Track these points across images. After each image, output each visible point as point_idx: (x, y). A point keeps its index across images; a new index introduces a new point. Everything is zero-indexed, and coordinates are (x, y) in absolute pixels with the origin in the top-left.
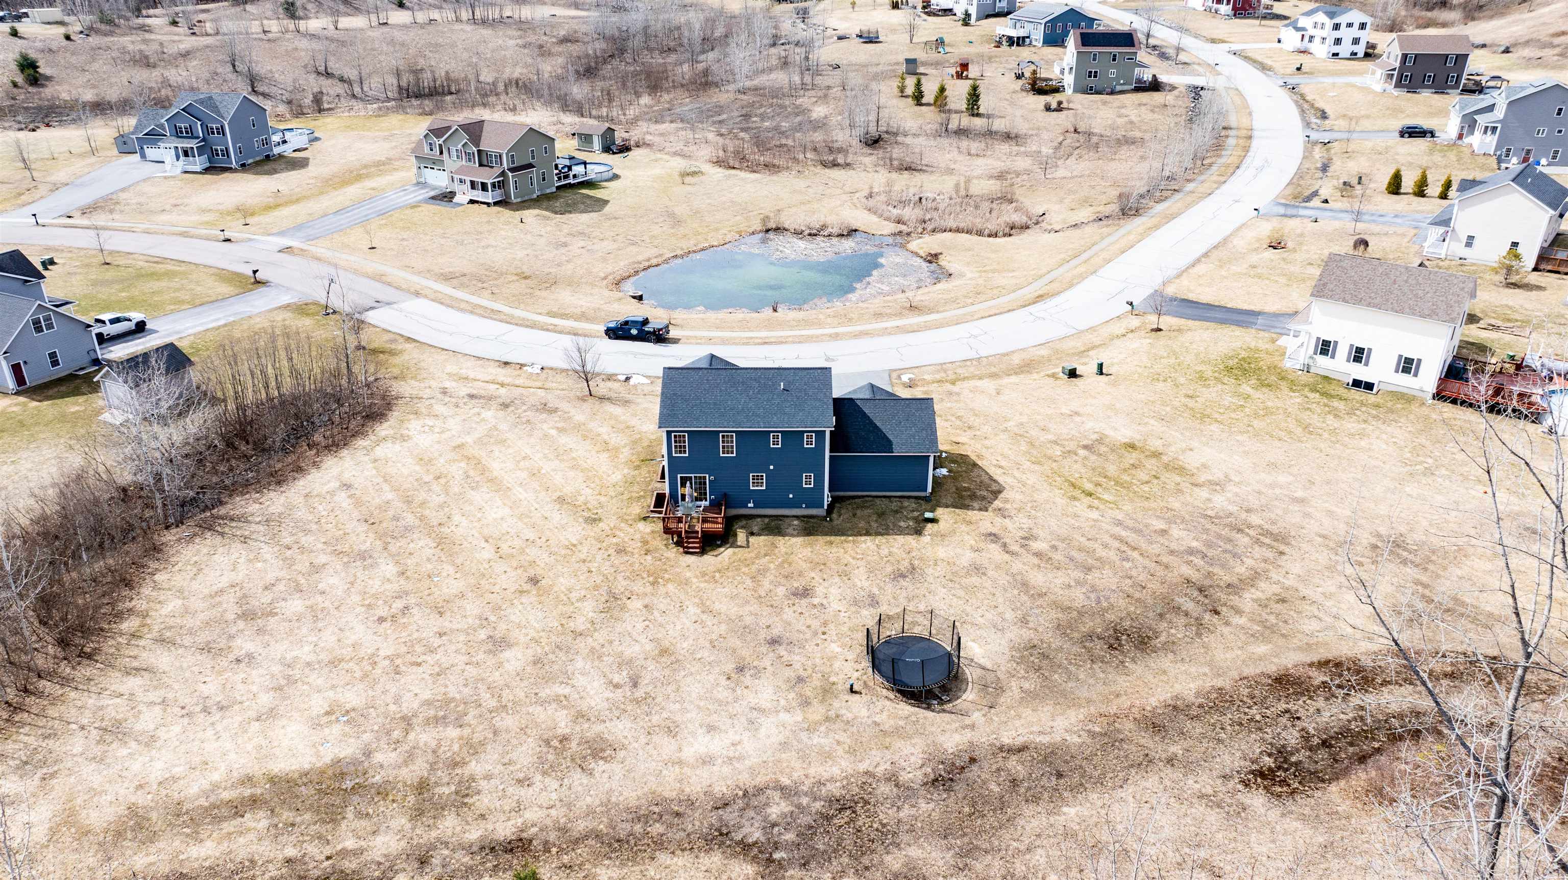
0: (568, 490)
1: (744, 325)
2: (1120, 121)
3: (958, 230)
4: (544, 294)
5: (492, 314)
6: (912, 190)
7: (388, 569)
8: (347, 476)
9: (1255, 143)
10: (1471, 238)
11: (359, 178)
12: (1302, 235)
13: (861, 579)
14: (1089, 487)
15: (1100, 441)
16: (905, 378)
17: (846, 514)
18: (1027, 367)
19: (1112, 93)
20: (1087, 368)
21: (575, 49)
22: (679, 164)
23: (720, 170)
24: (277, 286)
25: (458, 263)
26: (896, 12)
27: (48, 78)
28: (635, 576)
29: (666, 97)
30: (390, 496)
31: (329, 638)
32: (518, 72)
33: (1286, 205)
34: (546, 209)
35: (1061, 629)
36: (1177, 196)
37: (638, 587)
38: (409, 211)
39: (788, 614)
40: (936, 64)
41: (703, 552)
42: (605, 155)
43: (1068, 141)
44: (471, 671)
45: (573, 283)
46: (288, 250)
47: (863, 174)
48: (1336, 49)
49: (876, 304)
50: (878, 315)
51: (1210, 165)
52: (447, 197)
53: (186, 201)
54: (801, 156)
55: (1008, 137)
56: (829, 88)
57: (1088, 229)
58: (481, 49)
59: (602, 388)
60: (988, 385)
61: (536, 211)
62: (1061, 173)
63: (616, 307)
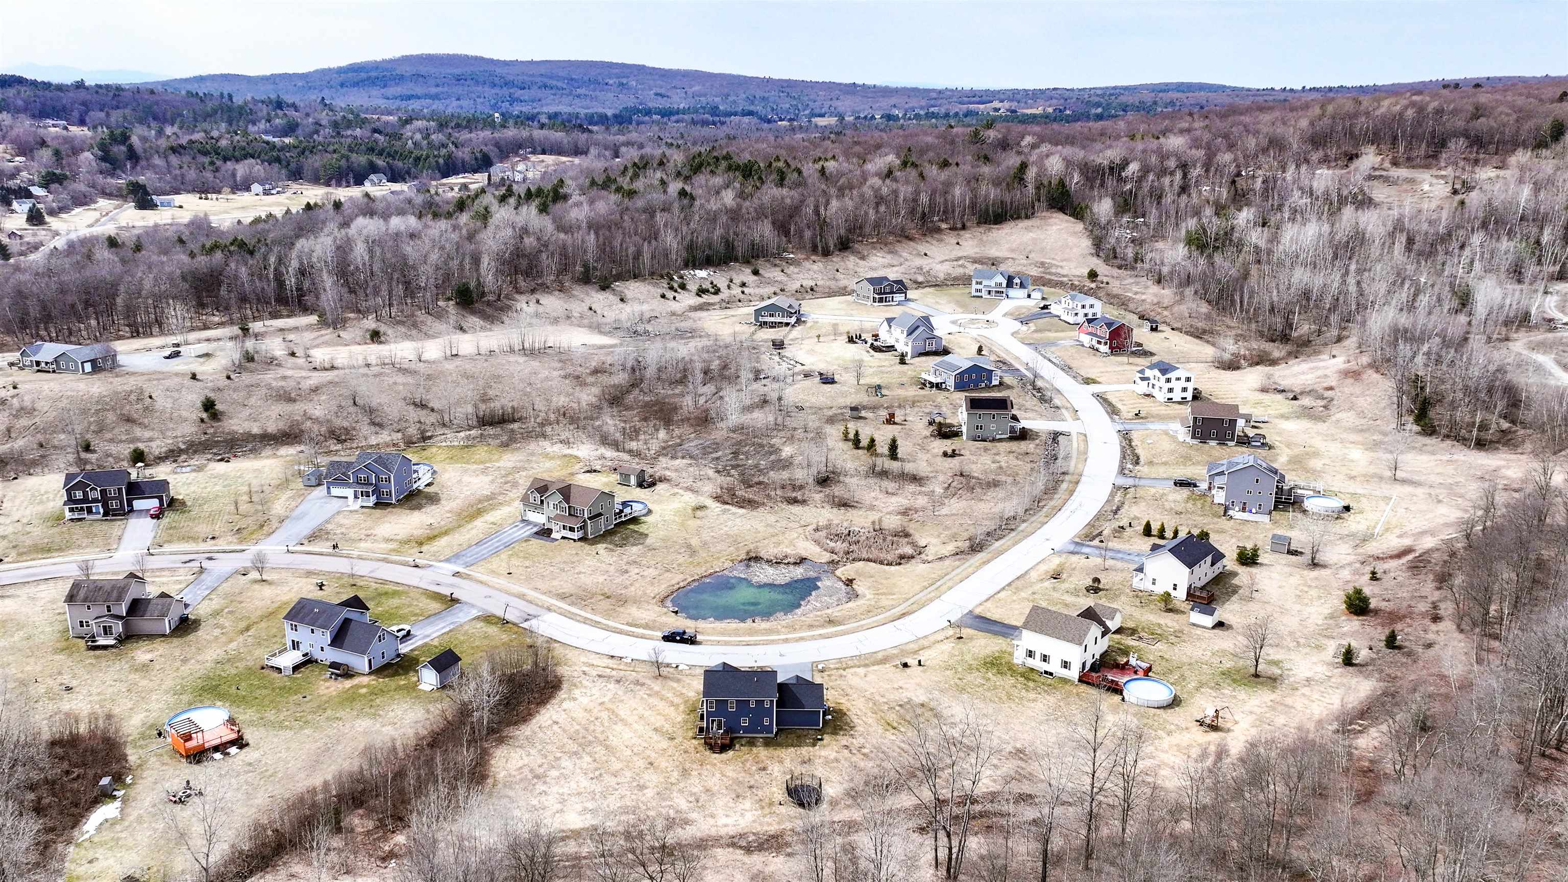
0: (658, 725)
1: (736, 633)
2: (994, 466)
3: (869, 560)
4: (622, 609)
5: (596, 624)
6: (845, 524)
7: (587, 759)
8: (554, 718)
9: (1080, 487)
11: (479, 513)
12: (1074, 569)
13: (788, 764)
14: (895, 724)
15: (908, 702)
16: (820, 667)
17: (783, 736)
18: (884, 661)
19: (994, 440)
20: (912, 661)
21: (604, 379)
22: (690, 499)
23: (718, 505)
24: (466, 603)
25: (567, 588)
26: (852, 346)
27: (222, 413)
28: (694, 762)
29: (677, 432)
30: (578, 727)
31: (573, 785)
32: (561, 401)
33: (1077, 543)
34: (610, 543)
35: (867, 783)
36: (1013, 534)
37: (695, 766)
38: (524, 544)
39: (757, 777)
40: (874, 408)
41: (721, 752)
42: (638, 489)
43: (954, 484)
44: (633, 797)
45: (637, 601)
46: (456, 574)
47: (814, 509)
48: (1170, 395)
49: (810, 618)
50: (811, 627)
51: (1043, 507)
52: (545, 533)
53: (374, 532)
54: (773, 493)
55: (915, 479)
56: (795, 429)
57: (947, 562)
58: (533, 379)
59: (664, 671)
60: (861, 671)
61: (604, 545)
62: (945, 511)
63: (664, 619)
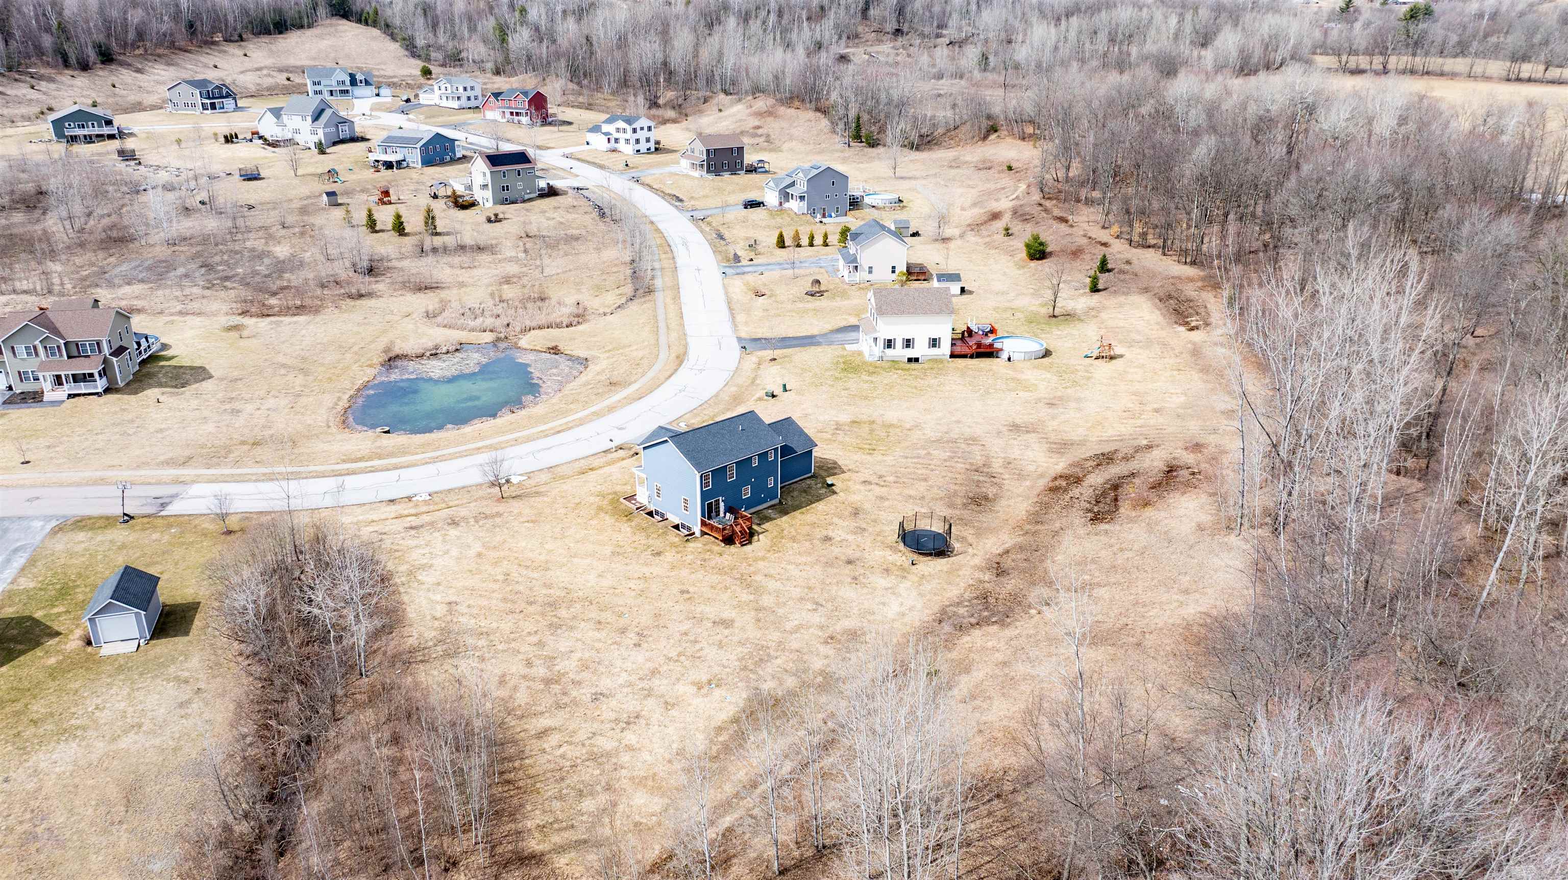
2: (552, 223)
3: (540, 327)
4: (303, 450)
9: (660, 226)
10: (871, 268)
14: (868, 447)
15: (838, 424)
19: (524, 201)
20: (775, 390)
22: (204, 322)
23: (257, 319)
26: (233, 146)
29: (79, 260)
33: (730, 267)
35: (951, 506)
39: (836, 549)
41: (749, 542)
43: (529, 246)
45: (311, 437)
48: (637, 147)
51: (651, 247)
52: (28, 398)
54: (318, 294)
55: (480, 249)
56: (265, 228)
57: (633, 308)
62: (550, 270)
